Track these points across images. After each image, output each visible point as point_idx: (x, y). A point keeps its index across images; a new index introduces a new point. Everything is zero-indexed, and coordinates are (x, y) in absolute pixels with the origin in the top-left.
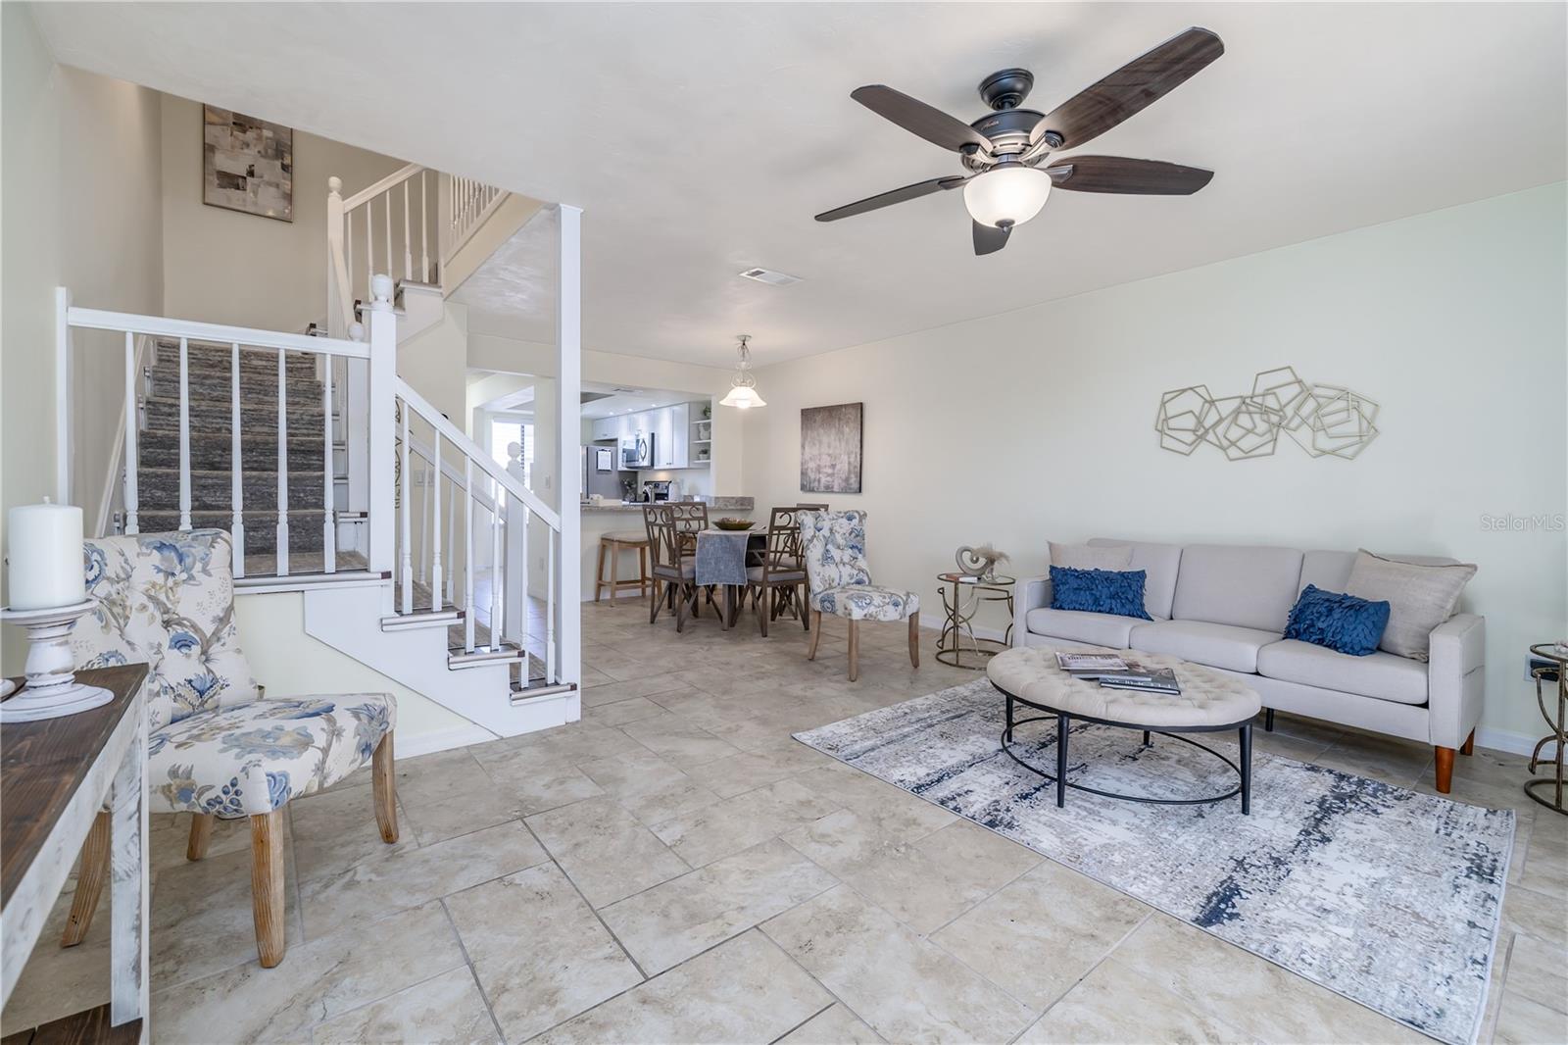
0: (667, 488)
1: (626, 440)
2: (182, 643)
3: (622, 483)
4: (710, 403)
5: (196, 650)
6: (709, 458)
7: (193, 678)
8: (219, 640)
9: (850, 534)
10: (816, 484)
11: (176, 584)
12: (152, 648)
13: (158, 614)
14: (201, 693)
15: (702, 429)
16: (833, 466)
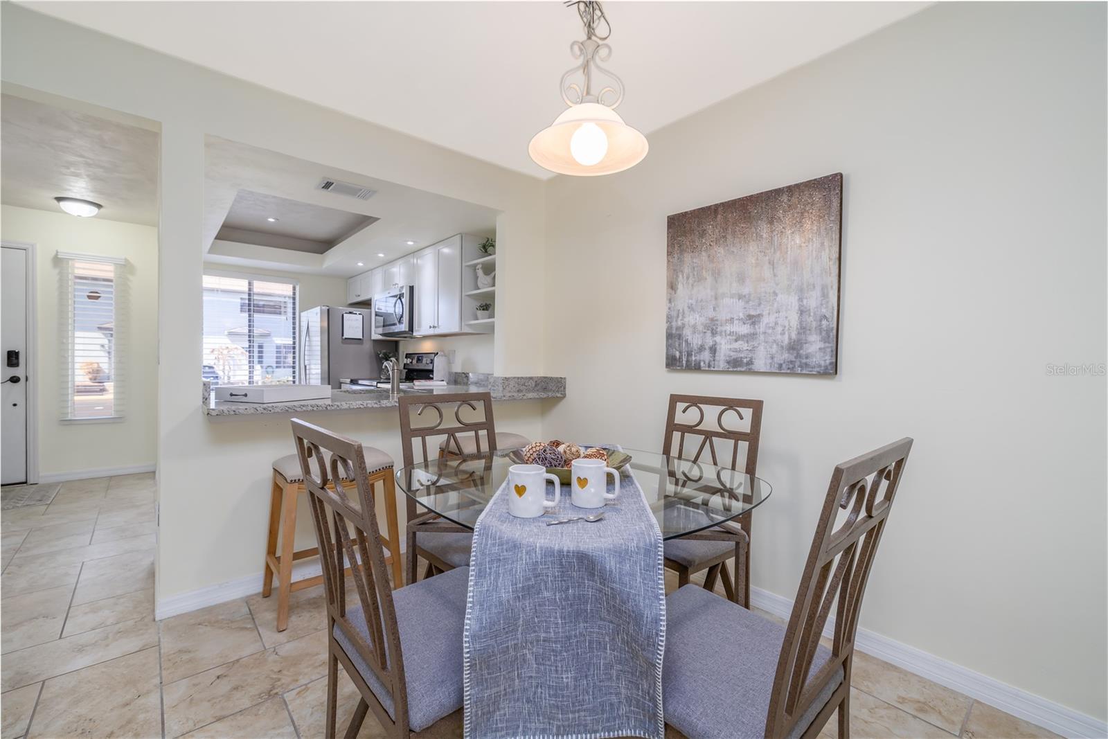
0: (432, 361)
1: (384, 303)
3: (378, 355)
4: (494, 232)
6: (492, 316)
10: (706, 356)
15: (480, 273)
16: (753, 320)
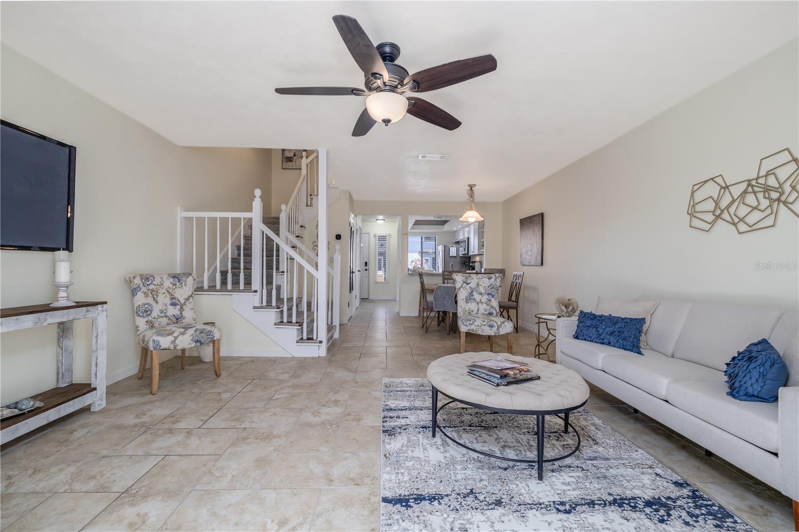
2: (174, 304)
5: (178, 307)
7: (175, 314)
8: (185, 305)
9: (488, 287)
10: (525, 260)
11: (176, 288)
12: (164, 304)
13: (168, 296)
14: (177, 319)
16: (531, 251)
